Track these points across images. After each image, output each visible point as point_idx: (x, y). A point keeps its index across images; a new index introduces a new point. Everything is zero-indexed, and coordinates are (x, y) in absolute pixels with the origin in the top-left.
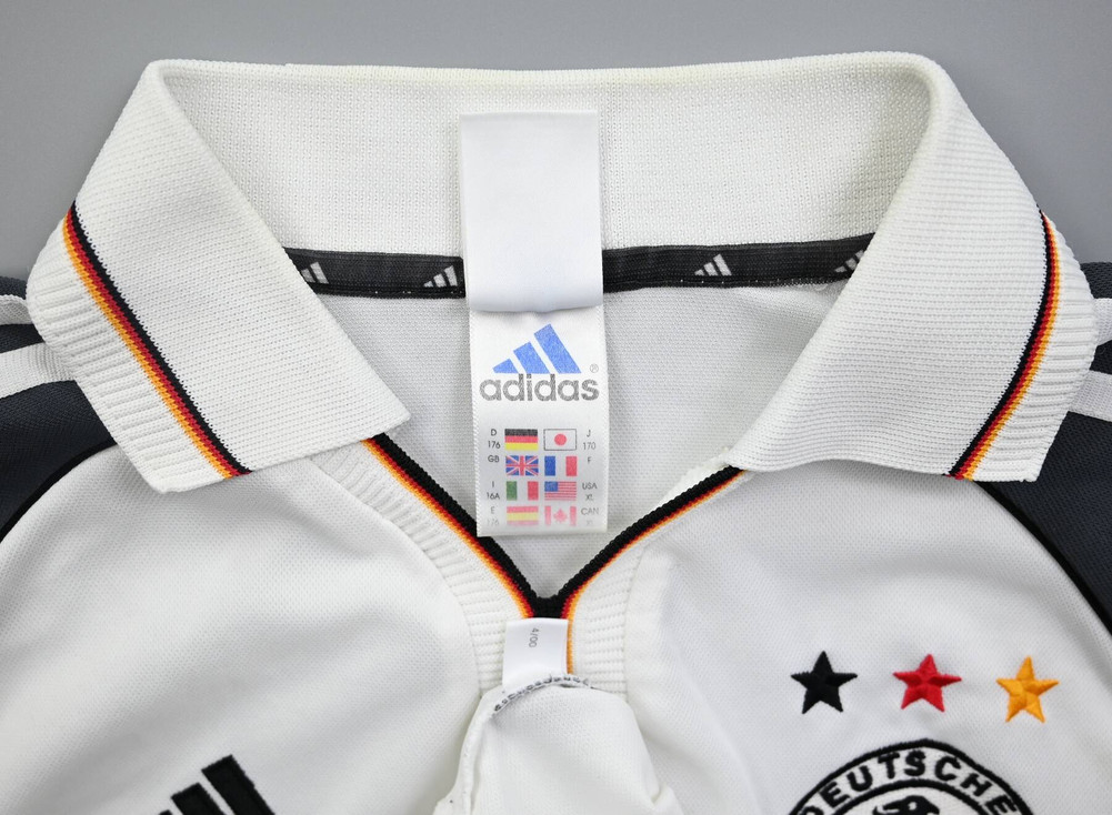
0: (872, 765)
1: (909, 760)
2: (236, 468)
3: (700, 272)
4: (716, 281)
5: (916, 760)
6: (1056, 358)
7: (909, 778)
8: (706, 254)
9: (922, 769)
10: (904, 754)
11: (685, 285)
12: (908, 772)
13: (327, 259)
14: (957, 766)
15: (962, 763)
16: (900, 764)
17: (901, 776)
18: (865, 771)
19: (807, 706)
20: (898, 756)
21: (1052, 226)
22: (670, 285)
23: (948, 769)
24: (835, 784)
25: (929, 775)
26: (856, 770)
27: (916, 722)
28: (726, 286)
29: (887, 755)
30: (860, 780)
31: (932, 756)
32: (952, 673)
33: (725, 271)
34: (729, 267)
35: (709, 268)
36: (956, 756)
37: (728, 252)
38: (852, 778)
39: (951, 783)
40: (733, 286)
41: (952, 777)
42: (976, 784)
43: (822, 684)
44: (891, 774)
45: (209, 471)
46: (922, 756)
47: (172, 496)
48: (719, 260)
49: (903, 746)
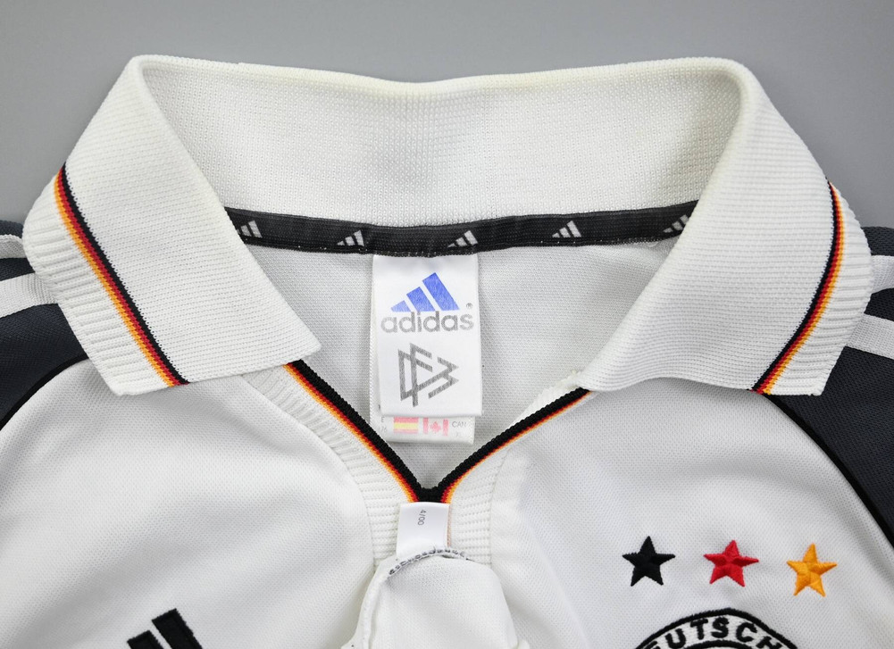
0: (686, 628)
1: (715, 625)
2: (177, 379)
3: (556, 235)
4: (570, 242)
5: (721, 625)
6: (841, 300)
7: (715, 639)
8: (561, 221)
9: (725, 632)
10: (711, 620)
11: (544, 245)
12: (714, 634)
13: (262, 219)
14: (754, 631)
15: (758, 628)
16: (708, 628)
17: (708, 638)
18: (680, 633)
19: (635, 580)
20: (707, 622)
21: (838, 194)
22: (533, 245)
23: (747, 632)
24: (656, 643)
25: (731, 637)
26: (673, 632)
27: (721, 595)
28: (577, 245)
29: (697, 620)
30: (676, 640)
31: (734, 622)
32: (752, 556)
33: (576, 233)
34: (580, 230)
35: (564, 232)
36: (753, 622)
37: (578, 219)
38: (669, 638)
39: (748, 644)
40: (582, 245)
41: (750, 639)
42: (769, 645)
43: (647, 562)
44: (701, 636)
45: (156, 380)
46: (726, 622)
48: (571, 225)
49: (711, 614)
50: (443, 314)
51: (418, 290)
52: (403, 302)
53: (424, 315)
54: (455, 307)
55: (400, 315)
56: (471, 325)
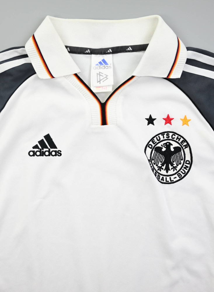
0: (160, 135)
1: (167, 135)
2: (53, 77)
3: (127, 50)
4: (129, 51)
5: (168, 135)
7: (167, 138)
8: (128, 47)
9: (169, 137)
10: (166, 134)
11: (125, 52)
12: (167, 137)
13: (70, 47)
14: (175, 135)
15: (176, 135)
16: (165, 136)
17: (165, 138)
18: (159, 137)
19: (148, 124)
20: (165, 134)
22: (123, 52)
23: (174, 136)
24: (154, 139)
25: (170, 138)
26: (157, 137)
27: (168, 128)
28: (131, 52)
29: (163, 134)
30: (158, 139)
31: (171, 134)
32: (172, 118)
33: (131, 49)
34: (132, 49)
35: (128, 49)
36: (175, 133)
37: (131, 46)
38: (157, 138)
39: (174, 139)
40: (132, 52)
41: (174, 138)
42: (178, 139)
43: (151, 121)
44: (164, 138)
46: (169, 134)
47: (42, 79)
48: (130, 47)
49: (165, 132)
50: (105, 66)
51: (101, 62)
52: (98, 64)
53: (102, 66)
54: (108, 64)
55: (97, 66)
56: (111, 68)
